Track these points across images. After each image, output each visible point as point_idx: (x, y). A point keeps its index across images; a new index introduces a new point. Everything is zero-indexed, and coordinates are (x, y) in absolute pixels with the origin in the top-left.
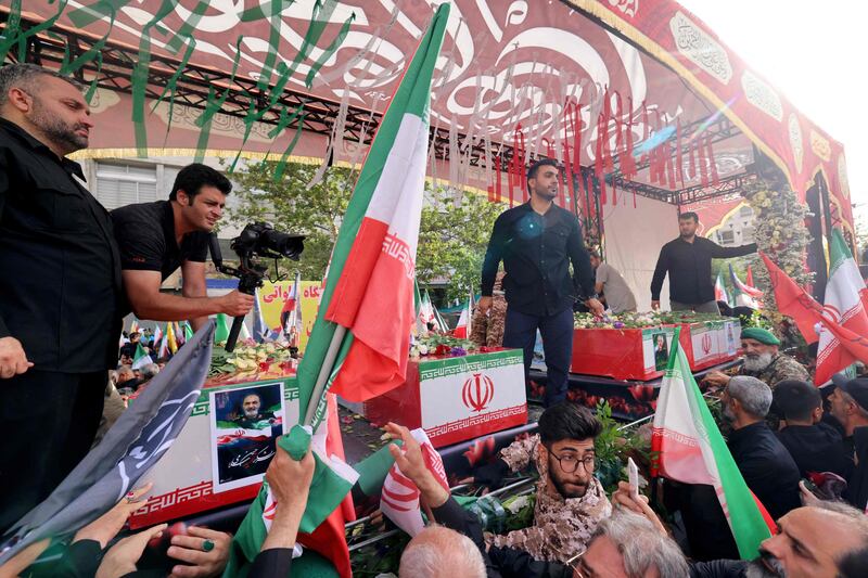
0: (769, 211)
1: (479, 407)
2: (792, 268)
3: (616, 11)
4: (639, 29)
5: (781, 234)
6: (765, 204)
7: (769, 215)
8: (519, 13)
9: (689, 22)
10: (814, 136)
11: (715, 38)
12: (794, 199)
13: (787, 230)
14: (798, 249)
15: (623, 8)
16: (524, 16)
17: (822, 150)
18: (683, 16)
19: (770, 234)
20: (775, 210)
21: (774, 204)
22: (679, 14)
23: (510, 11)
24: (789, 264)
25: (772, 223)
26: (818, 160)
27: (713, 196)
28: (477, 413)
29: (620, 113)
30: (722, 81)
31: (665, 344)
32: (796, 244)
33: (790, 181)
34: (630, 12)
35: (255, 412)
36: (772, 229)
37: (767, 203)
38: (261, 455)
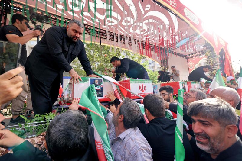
0: (210, 57)
1: (143, 91)
2: (216, 71)
3: (171, 6)
4: (177, 10)
5: (213, 62)
6: (208, 55)
7: (209, 58)
8: (148, 7)
9: (188, 10)
10: (220, 40)
11: (194, 14)
12: (215, 53)
13: (214, 61)
14: (217, 66)
15: (173, 6)
16: (150, 8)
17: (223, 43)
18: (187, 9)
19: (210, 62)
20: (211, 56)
21: (211, 55)
22: (185, 8)
23: (146, 7)
24: (215, 70)
25: (210, 59)
26: (222, 46)
27: (196, 56)
28: (142, 93)
29: (172, 33)
30: (196, 24)
31: (185, 86)
32: (216, 64)
33: (214, 49)
34: (175, 7)
35: (97, 84)
36: (210, 61)
37: (209, 55)
38: (98, 93)
